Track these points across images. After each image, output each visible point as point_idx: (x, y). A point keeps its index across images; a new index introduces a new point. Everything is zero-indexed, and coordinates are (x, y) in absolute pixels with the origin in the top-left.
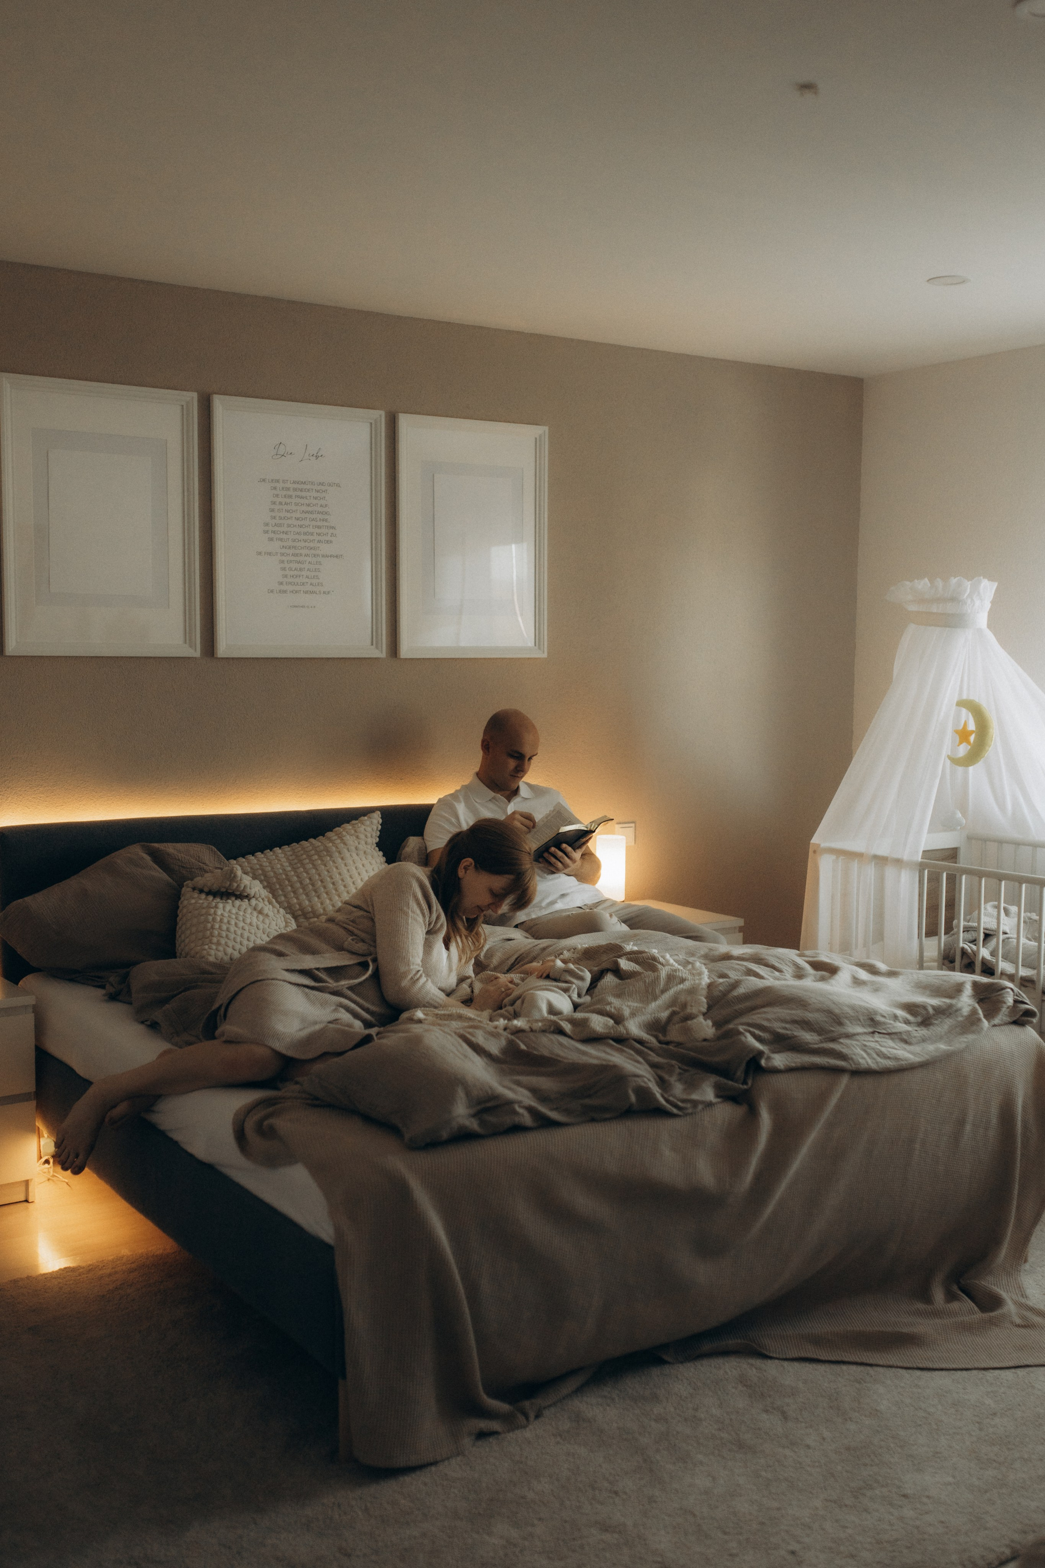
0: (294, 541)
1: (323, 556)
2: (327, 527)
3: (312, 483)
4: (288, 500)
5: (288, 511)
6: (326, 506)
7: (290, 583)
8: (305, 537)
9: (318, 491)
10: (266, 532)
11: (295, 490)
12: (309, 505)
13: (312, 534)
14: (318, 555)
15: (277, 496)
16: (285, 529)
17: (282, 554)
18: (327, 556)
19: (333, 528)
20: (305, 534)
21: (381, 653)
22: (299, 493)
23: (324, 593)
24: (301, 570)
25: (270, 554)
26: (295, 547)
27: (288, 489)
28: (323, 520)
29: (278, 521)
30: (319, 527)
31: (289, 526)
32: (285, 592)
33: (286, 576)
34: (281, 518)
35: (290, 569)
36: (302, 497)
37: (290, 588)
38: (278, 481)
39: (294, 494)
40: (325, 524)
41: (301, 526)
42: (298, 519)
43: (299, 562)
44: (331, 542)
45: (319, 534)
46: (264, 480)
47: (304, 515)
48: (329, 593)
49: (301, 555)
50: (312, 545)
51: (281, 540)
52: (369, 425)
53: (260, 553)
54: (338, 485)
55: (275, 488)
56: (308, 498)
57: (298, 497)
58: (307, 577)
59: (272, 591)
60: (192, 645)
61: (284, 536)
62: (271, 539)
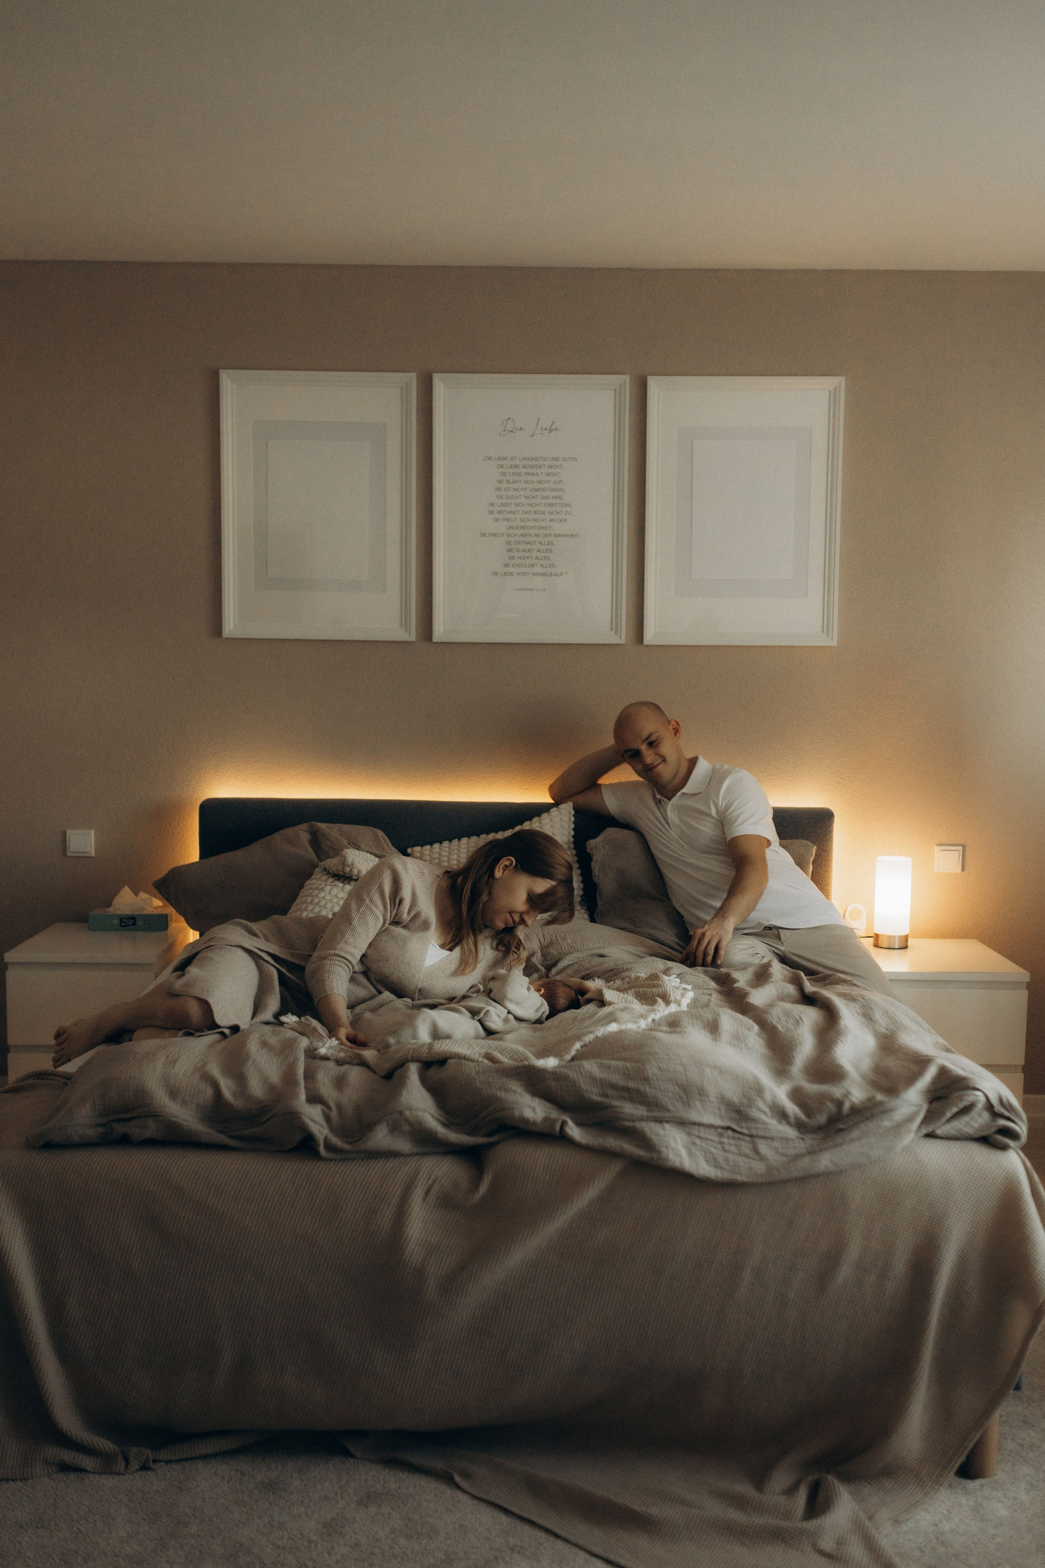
0: (522, 520)
1: (556, 536)
2: (561, 505)
3: (545, 459)
4: (517, 478)
5: (516, 490)
6: (560, 482)
7: (518, 565)
8: (536, 516)
9: (550, 467)
10: (492, 512)
11: (525, 467)
12: (540, 482)
13: (544, 513)
14: (550, 535)
15: (504, 474)
16: (513, 508)
17: (509, 535)
18: (560, 536)
19: (567, 505)
20: (535, 513)
21: (621, 638)
22: (530, 470)
23: (556, 574)
24: (529, 550)
25: (495, 535)
26: (524, 528)
27: (517, 466)
28: (556, 497)
29: (504, 501)
30: (551, 505)
31: (517, 505)
32: (511, 574)
33: (512, 558)
34: (507, 497)
35: (518, 551)
36: (533, 474)
37: (515, 570)
38: (505, 459)
39: (524, 471)
40: (558, 501)
41: (531, 505)
42: (527, 497)
43: (528, 543)
44: (566, 520)
45: (552, 513)
46: (490, 458)
47: (534, 493)
48: (561, 574)
49: (530, 535)
50: (541, 524)
51: (508, 520)
52: (612, 393)
53: (484, 535)
54: (574, 459)
55: (502, 466)
56: (540, 474)
57: (528, 474)
58: (537, 558)
59: (496, 574)
60: (407, 628)
61: (512, 516)
62: (497, 520)
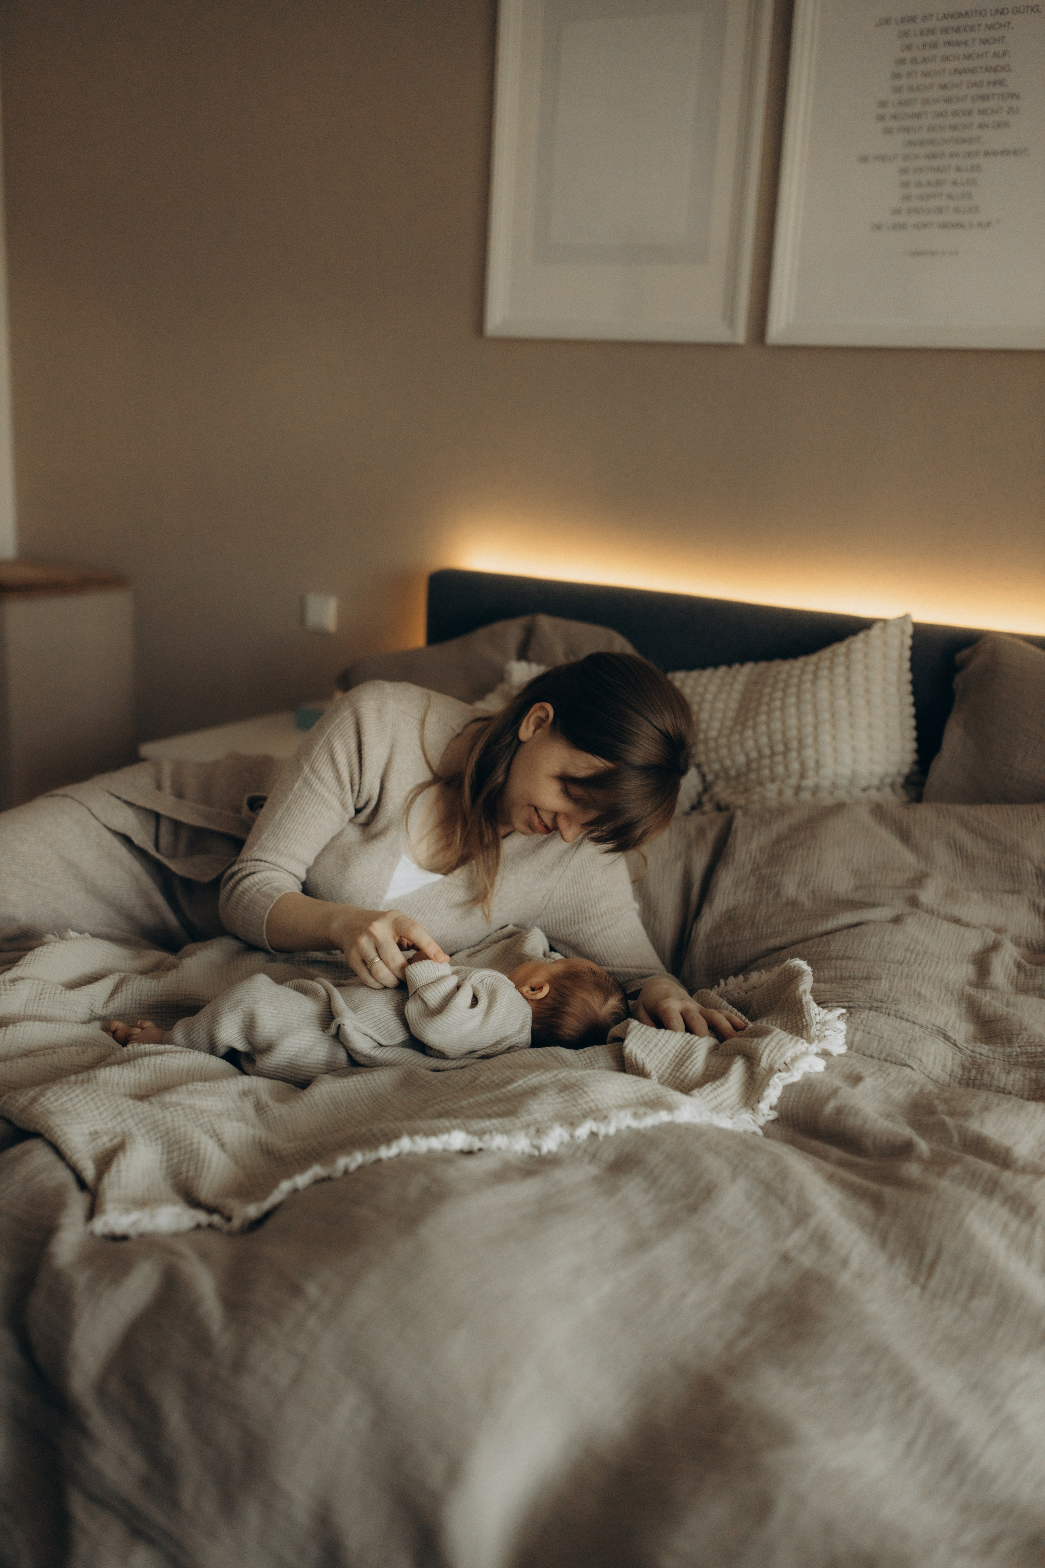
0: (931, 129)
1: (987, 154)
2: (1003, 97)
3: (982, 13)
4: (929, 53)
5: (926, 74)
6: (1004, 54)
7: (917, 211)
8: (956, 121)
9: (990, 27)
10: (881, 118)
11: (945, 30)
12: (969, 57)
13: (969, 113)
14: (977, 153)
15: (909, 47)
16: (918, 108)
17: (906, 157)
18: (995, 153)
19: (1014, 96)
20: (955, 113)
22: (954, 37)
23: (980, 225)
24: (939, 183)
25: (882, 158)
26: (932, 142)
27: (932, 32)
28: (995, 83)
29: (906, 95)
30: (984, 98)
31: (926, 102)
32: (903, 226)
33: (907, 198)
34: (911, 89)
35: (919, 184)
36: (957, 44)
37: (914, 219)
38: (913, 19)
39: (940, 38)
40: (998, 89)
41: (948, 100)
42: (944, 87)
43: (938, 170)
44: (1007, 124)
45: (983, 112)
46: (887, 22)
47: (956, 79)
48: (989, 224)
49: (942, 155)
50: (965, 134)
51: (907, 130)
53: (864, 159)
54: (1034, 9)
55: (906, 34)
56: (970, 42)
57: (948, 43)
58: (950, 197)
59: (878, 227)
61: (914, 123)
62: (888, 131)
